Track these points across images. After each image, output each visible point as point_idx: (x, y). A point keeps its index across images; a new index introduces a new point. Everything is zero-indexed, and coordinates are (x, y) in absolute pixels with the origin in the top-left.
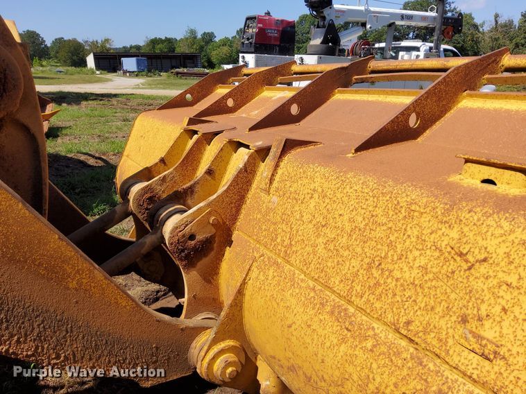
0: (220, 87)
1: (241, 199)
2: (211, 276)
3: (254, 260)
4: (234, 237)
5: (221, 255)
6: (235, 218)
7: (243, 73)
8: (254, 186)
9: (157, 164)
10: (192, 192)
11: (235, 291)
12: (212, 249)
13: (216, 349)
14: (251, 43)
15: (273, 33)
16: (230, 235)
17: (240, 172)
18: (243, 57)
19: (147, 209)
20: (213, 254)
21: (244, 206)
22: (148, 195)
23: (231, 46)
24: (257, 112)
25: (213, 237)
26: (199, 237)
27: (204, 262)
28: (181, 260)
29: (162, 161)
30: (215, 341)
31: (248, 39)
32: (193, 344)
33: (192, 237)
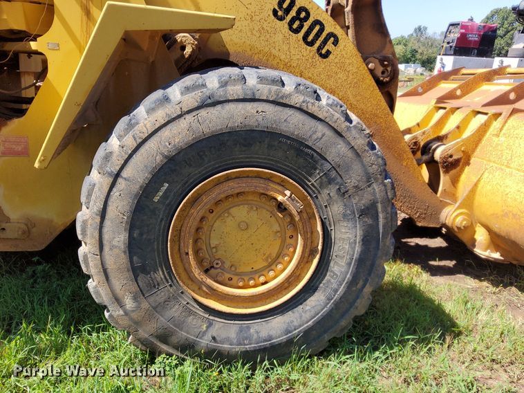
0: (444, 83)
1: (480, 140)
2: (455, 182)
3: (486, 169)
4: (472, 161)
5: (462, 170)
6: (474, 150)
7: (461, 73)
8: (488, 134)
9: (414, 126)
10: (447, 137)
11: (474, 184)
12: (459, 166)
13: (458, 211)
14: (451, 47)
15: (474, 37)
16: (469, 160)
17: (482, 125)
18: (442, 59)
19: (412, 149)
20: (458, 168)
21: (480, 145)
22: (414, 141)
23: (405, 45)
24: (478, 99)
25: (461, 158)
26: (455, 157)
27: (453, 172)
28: (443, 167)
29: (418, 125)
30: (458, 208)
31: (448, 43)
32: (444, 210)
33: (451, 156)
